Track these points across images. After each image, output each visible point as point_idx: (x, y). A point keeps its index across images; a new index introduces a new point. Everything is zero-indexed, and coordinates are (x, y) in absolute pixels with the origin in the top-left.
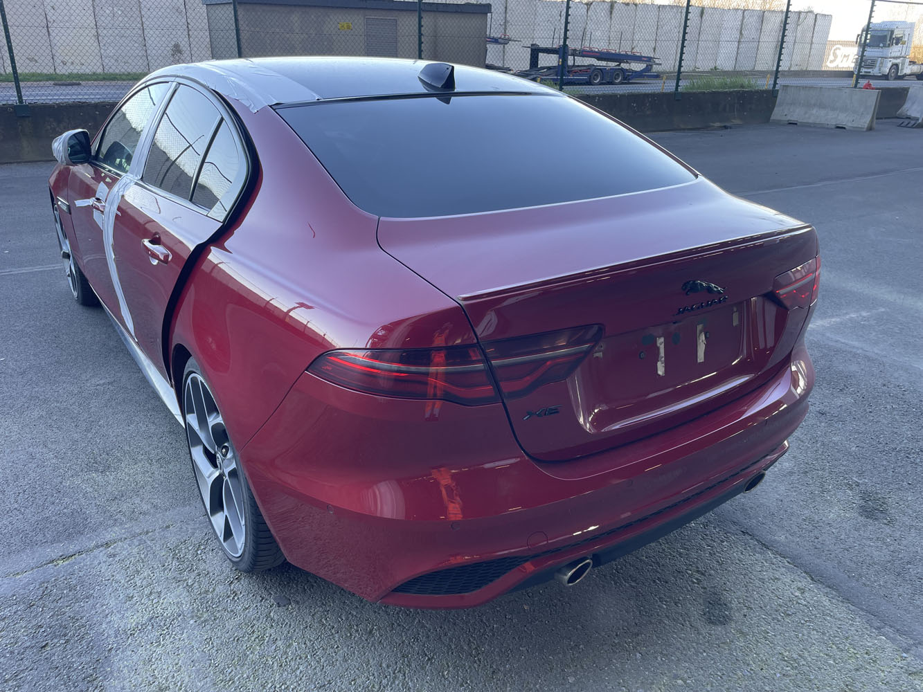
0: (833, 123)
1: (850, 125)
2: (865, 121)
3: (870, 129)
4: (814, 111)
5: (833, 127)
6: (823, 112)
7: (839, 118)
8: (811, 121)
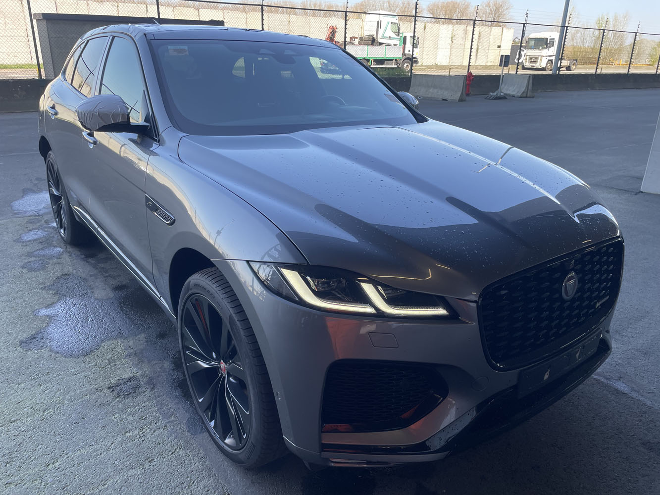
0: (441, 97)
1: (449, 98)
2: (457, 96)
3: (461, 100)
4: (431, 90)
5: (441, 99)
6: (435, 91)
7: (444, 94)
8: (429, 96)
